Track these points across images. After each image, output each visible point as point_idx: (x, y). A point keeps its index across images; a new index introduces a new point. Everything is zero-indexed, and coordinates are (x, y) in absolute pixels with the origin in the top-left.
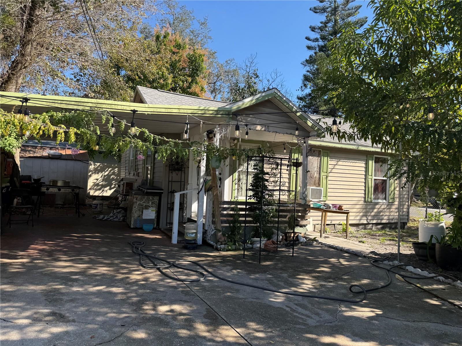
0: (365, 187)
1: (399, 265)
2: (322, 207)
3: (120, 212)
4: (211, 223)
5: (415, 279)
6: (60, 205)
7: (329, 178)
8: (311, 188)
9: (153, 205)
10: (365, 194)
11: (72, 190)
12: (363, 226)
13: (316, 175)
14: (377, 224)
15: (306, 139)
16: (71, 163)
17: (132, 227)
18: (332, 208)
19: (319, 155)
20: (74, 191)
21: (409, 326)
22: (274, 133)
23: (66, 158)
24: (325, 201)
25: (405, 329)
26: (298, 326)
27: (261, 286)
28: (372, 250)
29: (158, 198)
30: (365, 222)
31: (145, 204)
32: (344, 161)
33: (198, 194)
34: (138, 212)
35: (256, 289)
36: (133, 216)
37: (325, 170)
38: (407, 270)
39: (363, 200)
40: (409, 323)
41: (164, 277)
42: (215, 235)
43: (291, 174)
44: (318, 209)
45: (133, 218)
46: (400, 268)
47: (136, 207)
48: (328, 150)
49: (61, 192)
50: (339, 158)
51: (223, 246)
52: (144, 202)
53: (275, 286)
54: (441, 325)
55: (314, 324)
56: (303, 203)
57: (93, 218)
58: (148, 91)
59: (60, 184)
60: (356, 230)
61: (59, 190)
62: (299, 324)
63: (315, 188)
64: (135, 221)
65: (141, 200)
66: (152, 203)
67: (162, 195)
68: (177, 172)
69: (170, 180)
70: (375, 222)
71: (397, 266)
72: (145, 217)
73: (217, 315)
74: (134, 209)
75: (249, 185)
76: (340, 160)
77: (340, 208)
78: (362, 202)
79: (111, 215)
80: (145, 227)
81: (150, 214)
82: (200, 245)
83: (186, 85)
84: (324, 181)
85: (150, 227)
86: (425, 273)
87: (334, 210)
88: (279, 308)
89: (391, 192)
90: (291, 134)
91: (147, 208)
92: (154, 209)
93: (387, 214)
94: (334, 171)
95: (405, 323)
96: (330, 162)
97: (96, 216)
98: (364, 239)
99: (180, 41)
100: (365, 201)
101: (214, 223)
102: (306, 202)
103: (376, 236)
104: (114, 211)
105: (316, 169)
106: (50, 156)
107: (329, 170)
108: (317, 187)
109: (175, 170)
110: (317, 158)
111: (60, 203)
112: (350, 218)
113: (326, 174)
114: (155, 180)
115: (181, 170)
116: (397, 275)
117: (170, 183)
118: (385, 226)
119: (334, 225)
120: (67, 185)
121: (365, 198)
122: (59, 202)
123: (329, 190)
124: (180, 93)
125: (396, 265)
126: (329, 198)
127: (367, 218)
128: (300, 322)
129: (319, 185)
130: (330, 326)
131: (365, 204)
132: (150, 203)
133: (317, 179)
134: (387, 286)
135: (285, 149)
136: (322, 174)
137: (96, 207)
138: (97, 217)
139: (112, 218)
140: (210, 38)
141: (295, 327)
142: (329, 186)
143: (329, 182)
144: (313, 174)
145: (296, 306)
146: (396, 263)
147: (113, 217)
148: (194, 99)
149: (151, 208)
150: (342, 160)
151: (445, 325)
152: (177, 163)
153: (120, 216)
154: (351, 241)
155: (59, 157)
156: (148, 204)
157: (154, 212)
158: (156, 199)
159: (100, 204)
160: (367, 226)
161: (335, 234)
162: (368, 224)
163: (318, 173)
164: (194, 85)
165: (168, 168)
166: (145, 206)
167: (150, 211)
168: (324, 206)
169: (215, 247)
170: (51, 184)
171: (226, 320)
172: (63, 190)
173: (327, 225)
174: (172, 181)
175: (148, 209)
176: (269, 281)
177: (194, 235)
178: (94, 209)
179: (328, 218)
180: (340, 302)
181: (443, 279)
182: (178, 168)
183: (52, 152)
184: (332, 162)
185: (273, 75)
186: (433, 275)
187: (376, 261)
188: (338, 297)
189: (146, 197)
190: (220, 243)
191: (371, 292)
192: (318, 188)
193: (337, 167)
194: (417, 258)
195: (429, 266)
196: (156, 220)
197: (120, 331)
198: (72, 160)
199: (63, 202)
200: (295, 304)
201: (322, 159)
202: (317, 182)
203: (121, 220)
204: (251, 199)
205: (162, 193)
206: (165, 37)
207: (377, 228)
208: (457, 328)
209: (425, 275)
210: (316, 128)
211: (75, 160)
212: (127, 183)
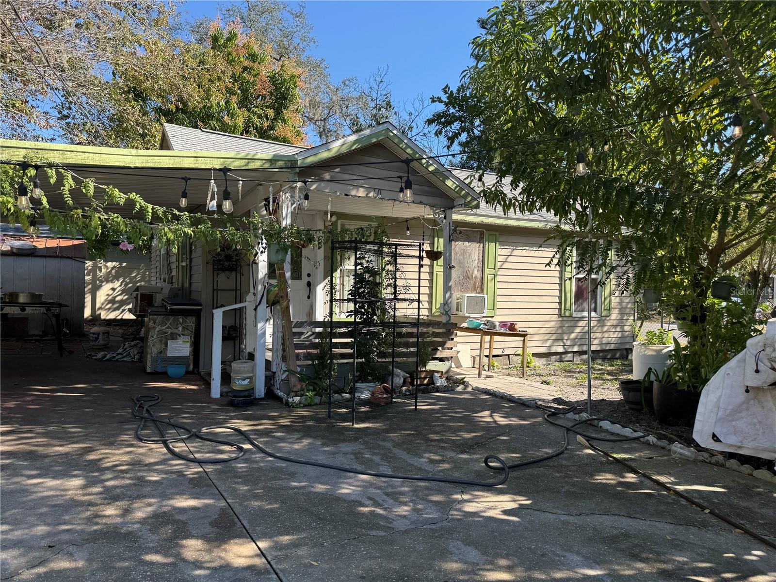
0: (560, 291)
1: (589, 420)
2: (482, 326)
3: (135, 346)
4: (280, 361)
5: (609, 443)
6: (36, 336)
7: (499, 278)
8: (467, 295)
9: (186, 332)
10: (560, 303)
11: (47, 310)
12: (558, 357)
13: (477, 273)
14: (581, 353)
15: (448, 212)
16: (53, 263)
17: (149, 370)
18: (497, 328)
19: (481, 240)
20: (50, 310)
21: (568, 523)
22: (391, 202)
23: (45, 254)
24: (492, 317)
25: (560, 529)
26: (374, 533)
27: (339, 465)
28: (556, 395)
29: (194, 319)
30: (560, 349)
31: (169, 331)
32: (524, 248)
33: (255, 309)
34: (158, 346)
35: (328, 470)
36: (150, 352)
37: (491, 265)
38: (601, 427)
39: (556, 311)
40: (571, 518)
41: (169, 455)
42: (286, 381)
43: (433, 273)
44: (475, 330)
45: (149, 356)
46: (591, 424)
47: (155, 337)
48: (496, 231)
49: (25, 312)
50: (515, 245)
51: (297, 399)
52: (168, 328)
53: (362, 463)
54: (624, 520)
55: (404, 528)
56: (444, 321)
57: (87, 357)
58: (184, 131)
59: (22, 299)
60: (545, 363)
61: (23, 310)
62: (378, 528)
63: (474, 295)
64: (154, 360)
65: (163, 323)
66: (184, 328)
67: (202, 312)
68: (228, 273)
69: (215, 287)
70: (576, 349)
71: (586, 421)
72: (170, 353)
73: (236, 520)
74: (150, 339)
75: (346, 293)
76: (517, 246)
77: (512, 327)
78: (555, 318)
79: (120, 350)
80: (171, 371)
81: (181, 348)
82: (261, 399)
83: (266, 123)
84: (491, 285)
85: (182, 371)
86: (628, 432)
87: (502, 331)
88: (353, 501)
89: (605, 299)
90: (421, 203)
91: (174, 337)
92: (188, 339)
93: (599, 335)
94: (506, 266)
95: (563, 518)
96: (499, 252)
97: (93, 354)
98: (551, 379)
99: (256, 48)
100: (560, 315)
101: (284, 359)
102: (450, 320)
103: (575, 372)
104: (124, 345)
105: (476, 263)
106: (15, 251)
107: (499, 265)
108: (479, 293)
109: (223, 270)
110: (478, 245)
111: (36, 332)
112: (529, 344)
113: (493, 271)
114: (193, 289)
115: (236, 270)
116: (579, 436)
117: (215, 292)
118: (596, 355)
119: (508, 355)
120: (36, 300)
121: (560, 309)
122: (34, 330)
123: (498, 299)
124: (255, 136)
125: (584, 419)
126: (498, 312)
127: (563, 342)
128: (381, 525)
129: (482, 291)
130: (430, 529)
131: (560, 319)
132: (180, 329)
133: (479, 280)
134: (557, 455)
135: (408, 229)
136: (487, 271)
137: (97, 339)
138: (94, 356)
139: (120, 356)
140: (312, 40)
141: (368, 535)
142: (498, 292)
143: (498, 285)
144: (471, 272)
145: (385, 497)
146: (584, 416)
147: (122, 354)
148: (267, 145)
149: (182, 337)
150: (521, 248)
151: (630, 519)
152: (229, 258)
153: (134, 352)
154: (528, 382)
155: (32, 253)
156: (176, 331)
157: (188, 345)
158: (191, 322)
159: (104, 333)
160: (563, 356)
161: (506, 372)
162: (566, 353)
163: (481, 269)
164: (280, 124)
165: (210, 267)
166: (171, 333)
167: (181, 342)
168: (485, 324)
169: (284, 401)
170: (7, 300)
171: (247, 528)
172: (29, 310)
173: (494, 356)
174: (217, 290)
175: (176, 339)
176: (358, 456)
177: (246, 382)
178: (92, 341)
179: (495, 345)
180: (465, 486)
181: (655, 440)
182: (229, 265)
183: (17, 244)
184: (503, 251)
185: (417, 104)
186: (640, 434)
187: (555, 414)
188: (465, 478)
189: (172, 318)
190: (293, 394)
191: (526, 467)
192: (479, 295)
193: (511, 259)
194: (627, 407)
195: (642, 420)
196: (192, 358)
197: (40, 557)
198: (56, 257)
199: (43, 332)
200: (384, 493)
201: (487, 246)
202: (478, 285)
203: (135, 360)
204: (351, 315)
205: (201, 310)
206: (229, 39)
207: (582, 360)
208: (649, 522)
209: (627, 434)
210: (464, 192)
211: (61, 257)
212: (141, 295)
